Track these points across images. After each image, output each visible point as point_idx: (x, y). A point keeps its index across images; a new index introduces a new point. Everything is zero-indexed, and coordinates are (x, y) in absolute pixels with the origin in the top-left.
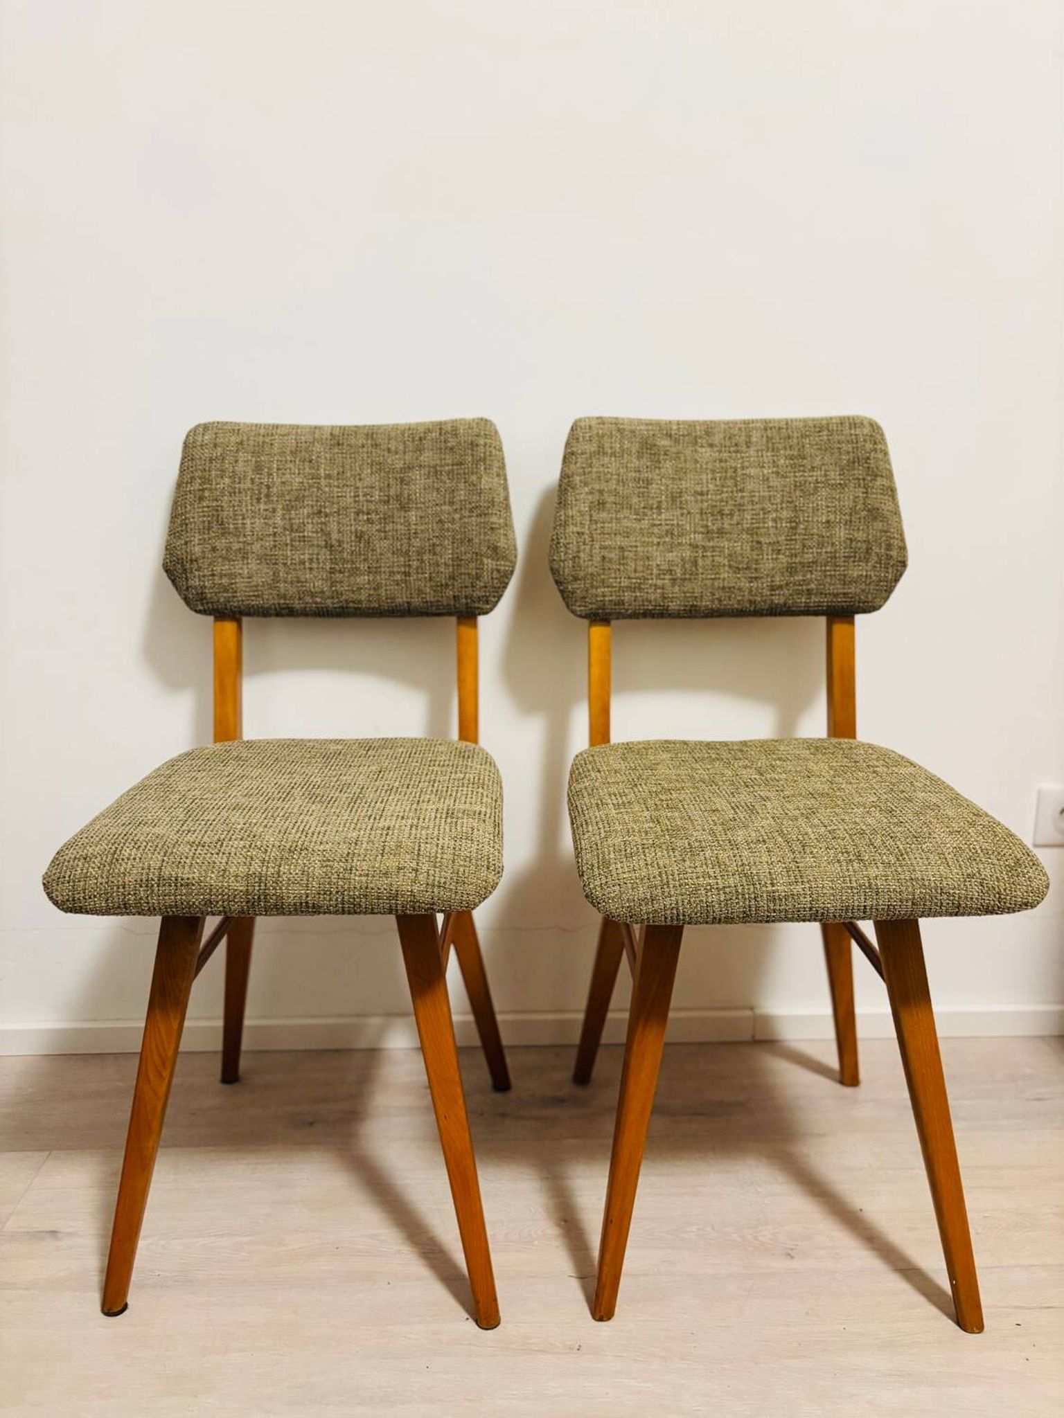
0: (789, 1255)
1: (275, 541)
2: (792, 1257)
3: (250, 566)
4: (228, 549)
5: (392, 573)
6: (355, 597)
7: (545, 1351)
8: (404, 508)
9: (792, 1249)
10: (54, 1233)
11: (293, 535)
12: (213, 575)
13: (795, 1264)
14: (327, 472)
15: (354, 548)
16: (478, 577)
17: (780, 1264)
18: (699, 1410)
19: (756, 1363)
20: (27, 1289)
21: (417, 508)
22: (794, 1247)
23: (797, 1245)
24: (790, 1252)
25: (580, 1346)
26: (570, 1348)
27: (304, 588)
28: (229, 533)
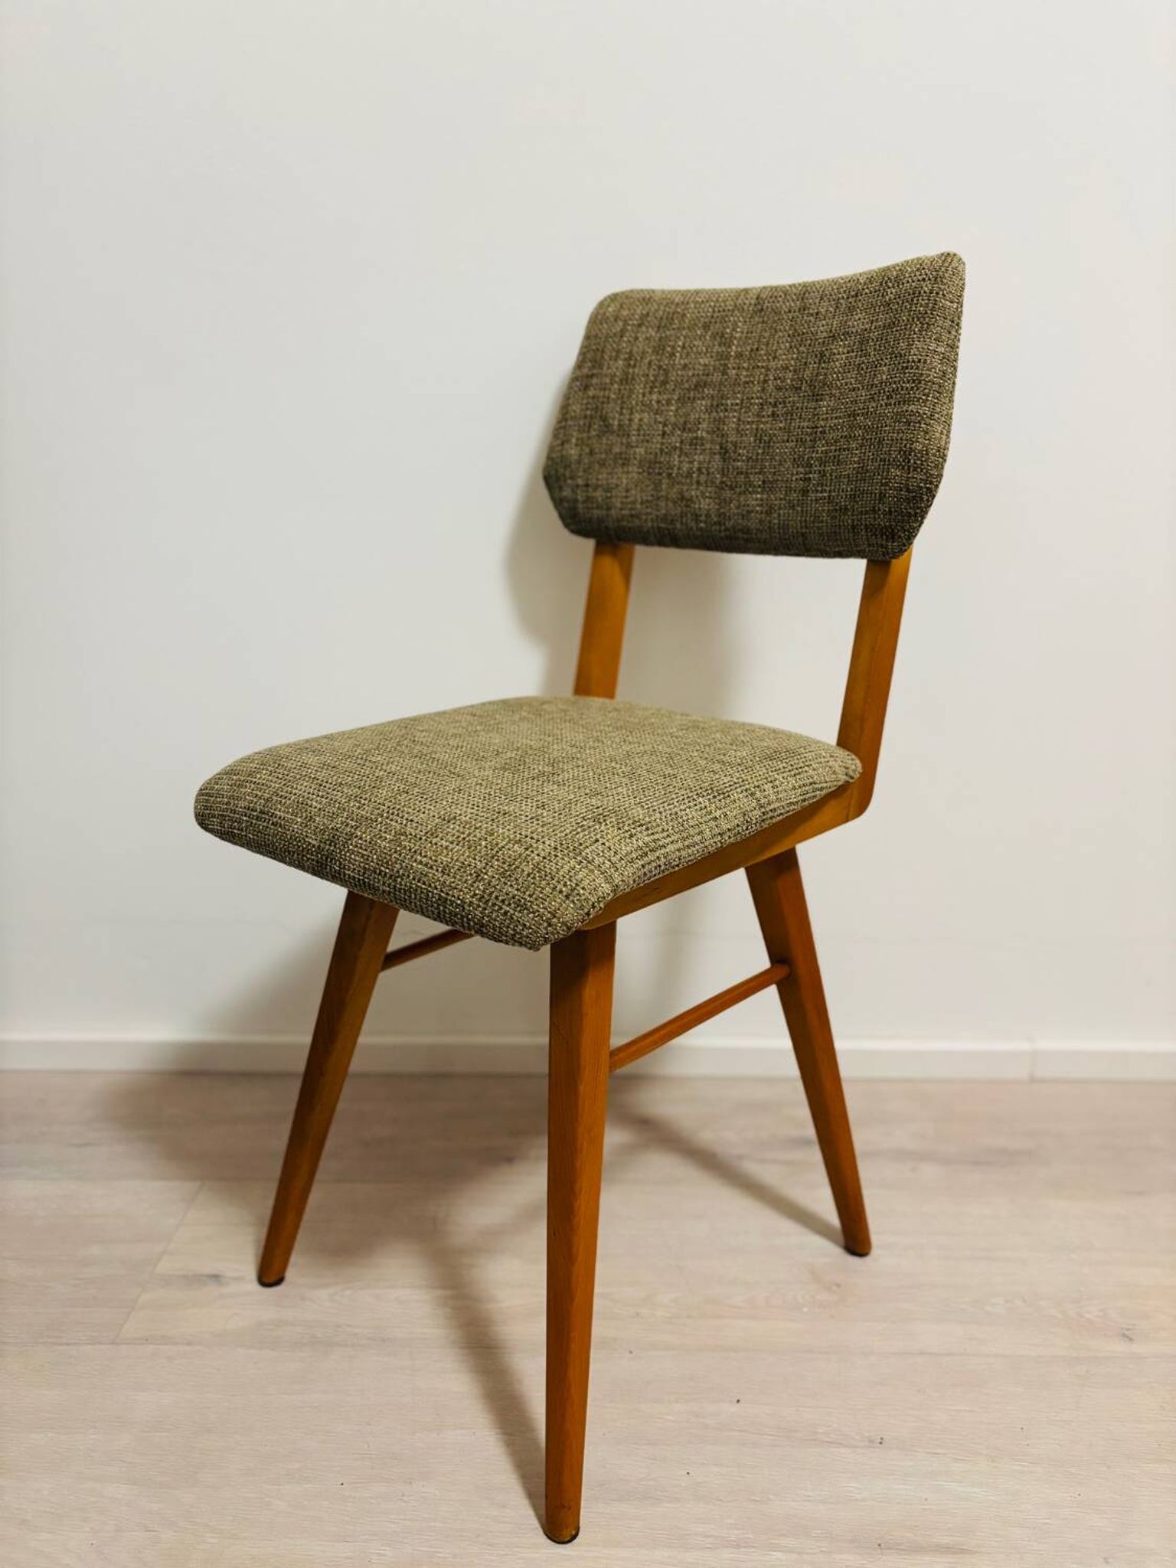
0: (1127, 1337)
1: (662, 444)
2: (1131, 1340)
3: (630, 476)
4: (608, 451)
5: (789, 490)
6: (745, 523)
7: (840, 1444)
8: (817, 397)
9: (1128, 1329)
10: (216, 1277)
11: (685, 435)
12: (587, 485)
13: (1136, 1348)
14: (739, 350)
15: (750, 455)
16: (882, 497)
17: (1121, 1347)
18: (1047, 1524)
19: (1109, 1467)
20: (189, 1344)
21: (831, 395)
22: (1130, 1327)
23: (1134, 1325)
24: (1127, 1333)
25: (882, 1439)
26: (870, 1441)
27: (689, 509)
28: (613, 432)
